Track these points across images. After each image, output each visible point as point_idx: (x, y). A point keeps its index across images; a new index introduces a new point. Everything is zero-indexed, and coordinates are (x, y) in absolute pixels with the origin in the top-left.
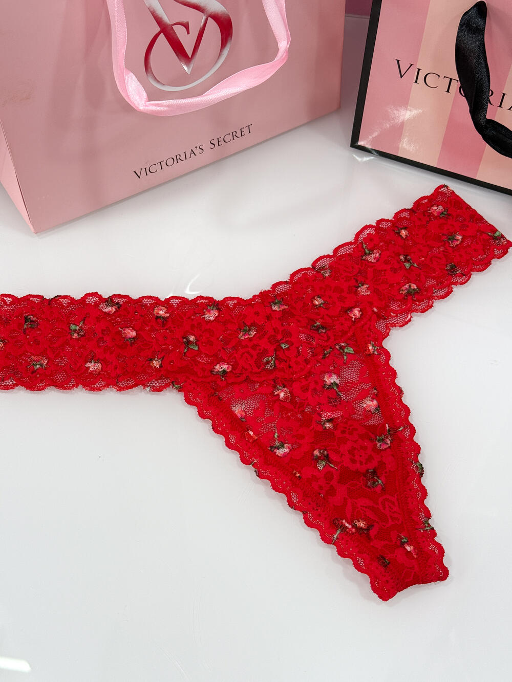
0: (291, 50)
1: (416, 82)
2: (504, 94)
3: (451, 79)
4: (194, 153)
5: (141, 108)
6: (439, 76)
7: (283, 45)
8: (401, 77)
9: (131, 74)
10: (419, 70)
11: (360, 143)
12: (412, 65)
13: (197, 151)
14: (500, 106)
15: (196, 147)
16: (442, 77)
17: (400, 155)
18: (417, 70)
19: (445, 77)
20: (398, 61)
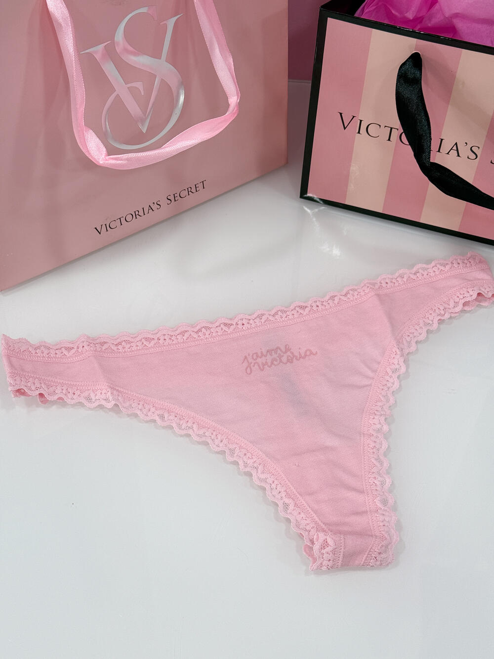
0: (240, 105)
1: (359, 132)
2: (442, 140)
3: (391, 128)
4: (151, 209)
5: (101, 162)
6: (380, 126)
7: (233, 100)
8: (345, 128)
9: (91, 131)
10: (361, 121)
11: (309, 195)
12: (354, 117)
13: (154, 207)
14: (439, 151)
15: (154, 203)
16: (382, 126)
17: (347, 203)
18: (359, 121)
19: (385, 126)
20: (341, 114)
